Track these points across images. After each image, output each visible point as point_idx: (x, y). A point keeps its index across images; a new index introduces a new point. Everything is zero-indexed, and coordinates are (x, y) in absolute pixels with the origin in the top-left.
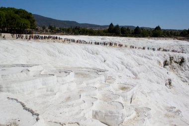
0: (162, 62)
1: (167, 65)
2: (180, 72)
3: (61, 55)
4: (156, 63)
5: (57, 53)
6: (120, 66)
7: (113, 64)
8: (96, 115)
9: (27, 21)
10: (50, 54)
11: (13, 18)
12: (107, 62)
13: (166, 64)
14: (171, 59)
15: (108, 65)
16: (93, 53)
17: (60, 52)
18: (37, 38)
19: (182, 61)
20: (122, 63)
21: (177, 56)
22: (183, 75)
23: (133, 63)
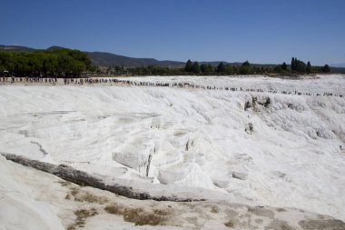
0: (243, 105)
1: (250, 107)
2: (265, 114)
3: (116, 100)
4: (235, 106)
5: (112, 98)
6: (190, 110)
7: (181, 107)
8: (115, 157)
9: (82, 64)
10: (103, 99)
11: (65, 61)
12: (174, 106)
13: (247, 106)
14: (254, 100)
15: (175, 109)
16: (157, 97)
17: (115, 97)
18: (90, 82)
19: (268, 102)
20: (193, 107)
21: (262, 96)
22: (268, 118)
23: (206, 106)
